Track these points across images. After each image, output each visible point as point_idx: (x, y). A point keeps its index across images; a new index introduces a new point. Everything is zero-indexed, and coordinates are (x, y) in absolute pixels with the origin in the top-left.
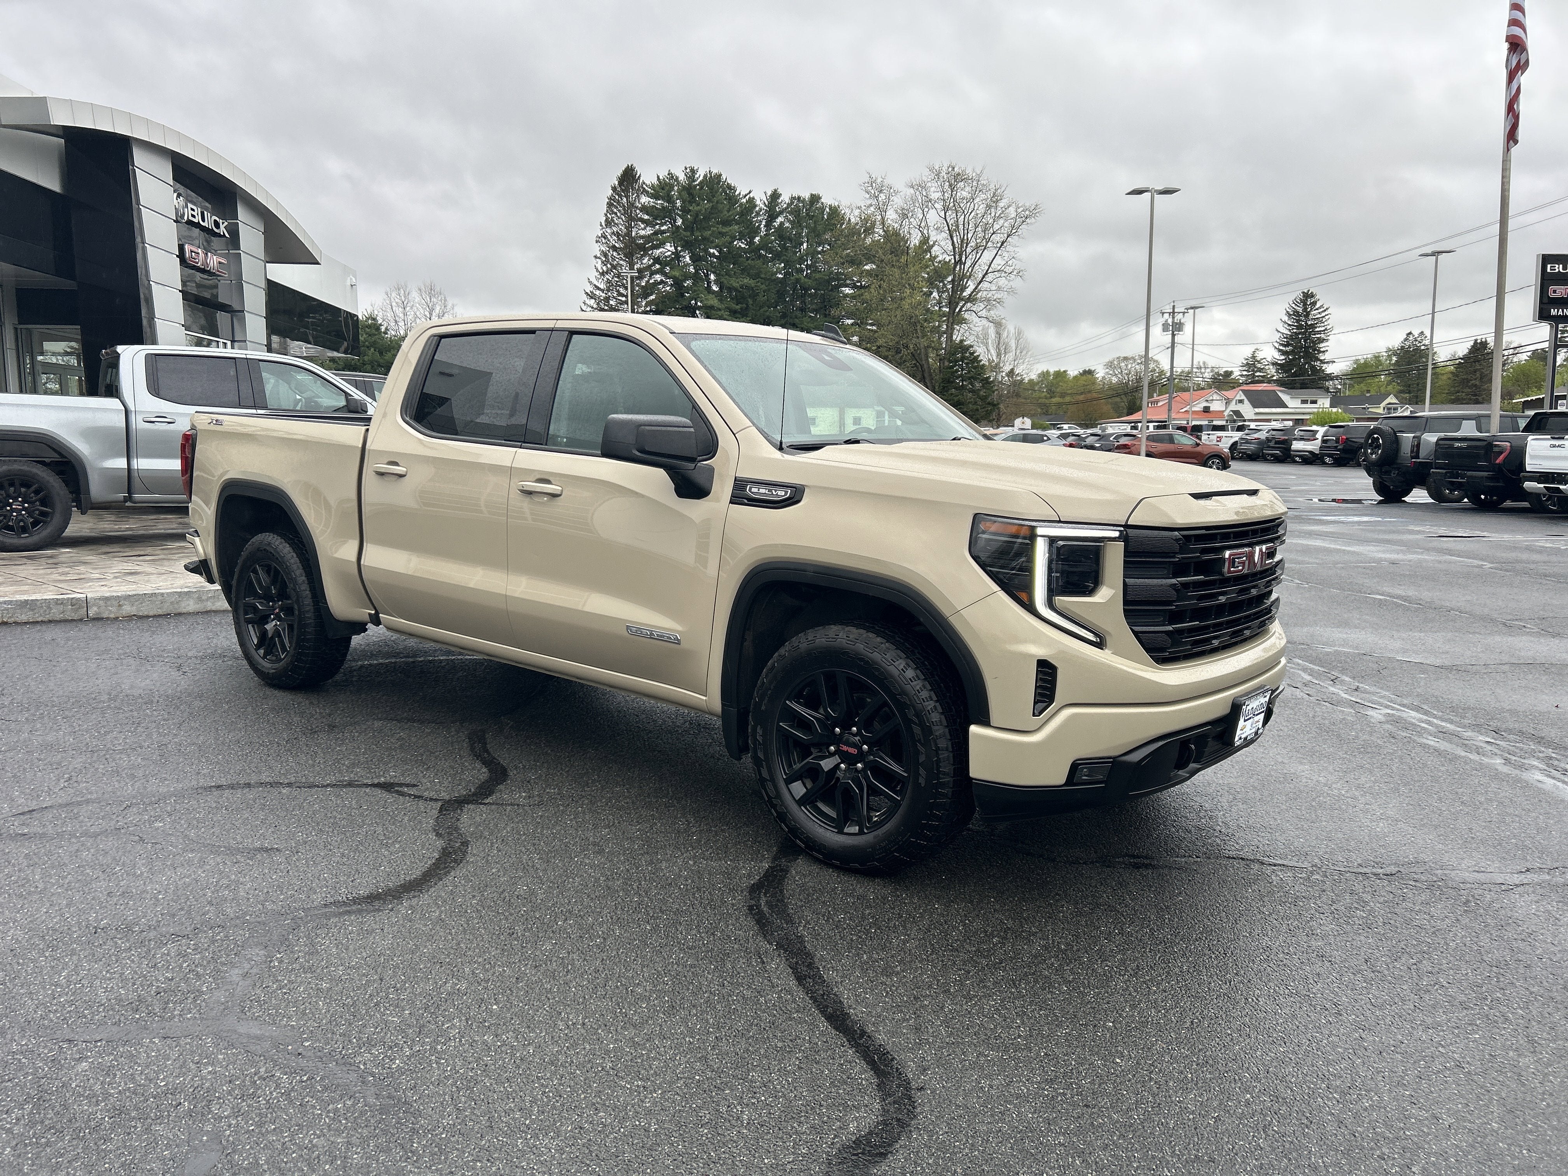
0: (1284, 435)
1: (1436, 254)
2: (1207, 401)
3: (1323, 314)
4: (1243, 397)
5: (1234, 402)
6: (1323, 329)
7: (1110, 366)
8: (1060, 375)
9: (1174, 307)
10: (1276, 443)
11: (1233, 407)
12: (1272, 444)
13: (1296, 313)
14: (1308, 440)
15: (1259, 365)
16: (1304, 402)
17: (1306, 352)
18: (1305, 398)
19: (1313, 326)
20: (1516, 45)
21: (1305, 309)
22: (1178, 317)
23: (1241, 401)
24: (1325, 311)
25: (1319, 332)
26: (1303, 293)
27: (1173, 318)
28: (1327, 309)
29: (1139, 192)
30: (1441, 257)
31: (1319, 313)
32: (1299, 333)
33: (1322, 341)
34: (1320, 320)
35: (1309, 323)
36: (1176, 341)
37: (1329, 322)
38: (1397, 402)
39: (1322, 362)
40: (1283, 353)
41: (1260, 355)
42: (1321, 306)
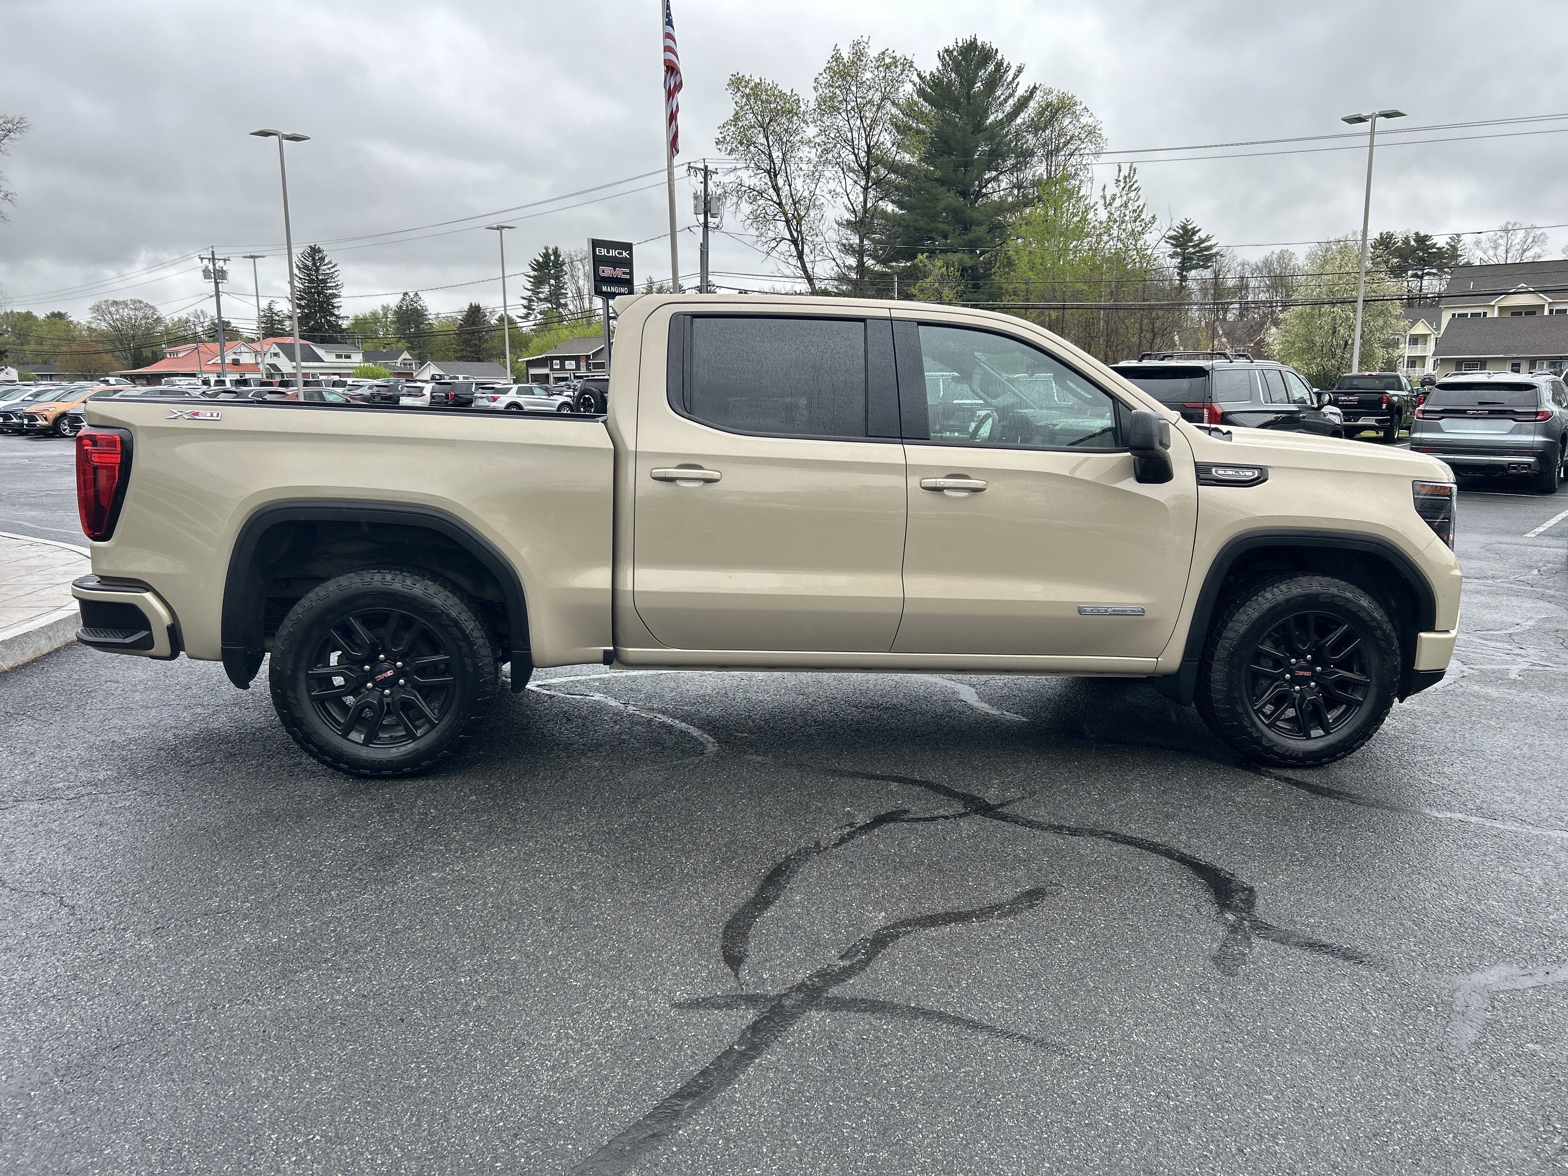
0: (389, 391)
1: (500, 228)
2: (235, 353)
3: (333, 270)
4: (278, 350)
5: (269, 354)
6: (334, 284)
7: (98, 310)
8: (29, 316)
9: (213, 253)
10: (383, 398)
11: (269, 360)
12: (376, 400)
13: (306, 267)
14: (416, 396)
15: (277, 318)
16: (339, 356)
17: (321, 307)
18: (339, 352)
19: (324, 281)
20: (671, 69)
21: (314, 264)
22: (220, 264)
23: (276, 355)
24: (333, 267)
25: (330, 288)
26: (310, 247)
27: (214, 265)
28: (335, 265)
29: (265, 134)
30: (505, 231)
31: (329, 269)
32: (312, 288)
33: (335, 296)
34: (331, 276)
35: (320, 277)
36: (220, 289)
37: (339, 278)
38: (410, 357)
39: (337, 317)
40: (299, 306)
41: (277, 308)
42: (330, 263)
